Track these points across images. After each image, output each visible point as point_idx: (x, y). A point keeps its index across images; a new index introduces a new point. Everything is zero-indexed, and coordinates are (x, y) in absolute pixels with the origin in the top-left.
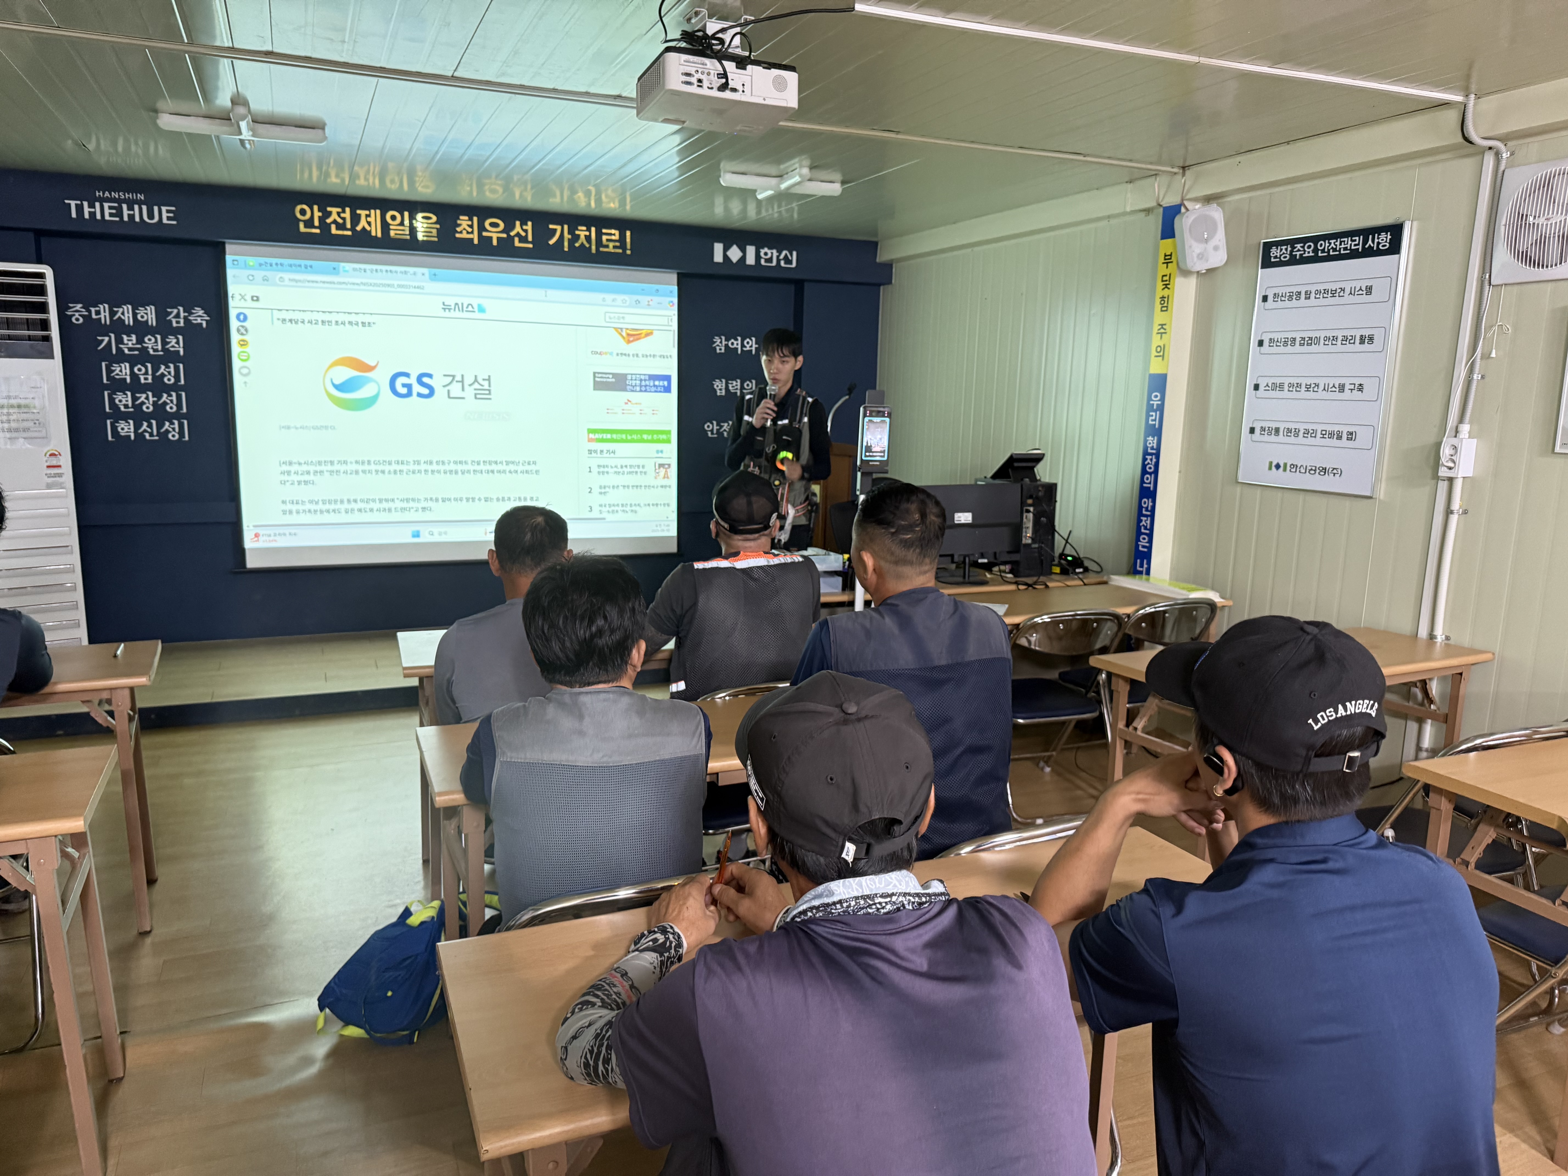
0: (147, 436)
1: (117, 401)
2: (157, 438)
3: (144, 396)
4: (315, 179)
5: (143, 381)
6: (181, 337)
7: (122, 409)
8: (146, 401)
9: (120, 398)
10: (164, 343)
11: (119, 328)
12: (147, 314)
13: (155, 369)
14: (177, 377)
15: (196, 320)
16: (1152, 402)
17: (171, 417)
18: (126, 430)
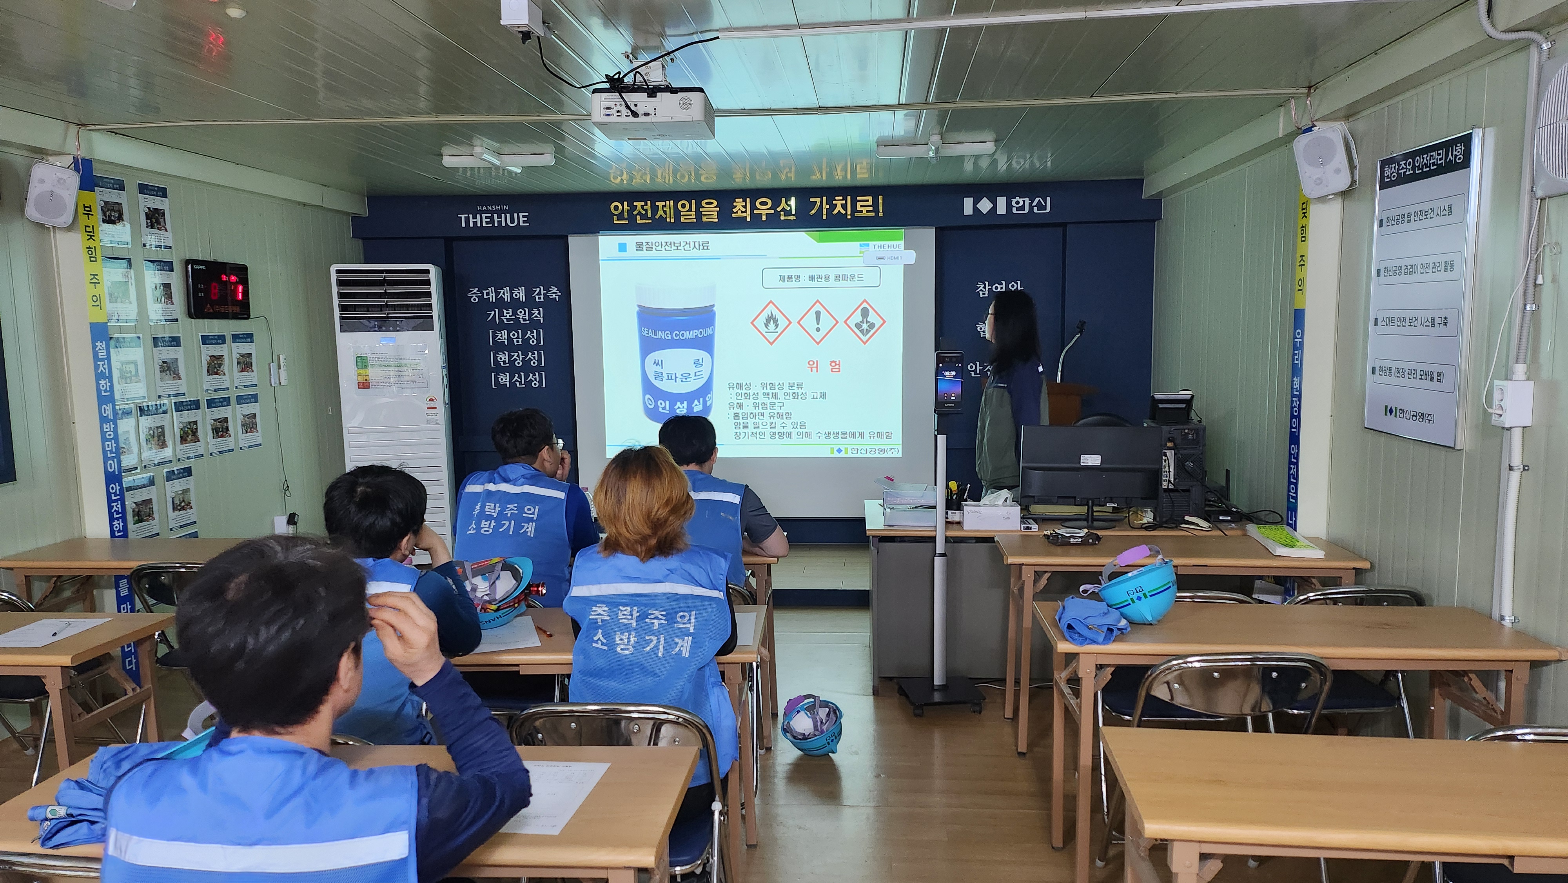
0: (518, 383)
1: (498, 359)
2: (524, 386)
3: (517, 354)
4: (625, 182)
5: (516, 343)
6: (541, 309)
7: (502, 365)
8: (518, 358)
9: (501, 356)
10: (531, 314)
11: (500, 304)
12: (519, 293)
13: (524, 334)
14: (538, 340)
15: (552, 296)
16: (1296, 340)
17: (533, 370)
18: (504, 380)
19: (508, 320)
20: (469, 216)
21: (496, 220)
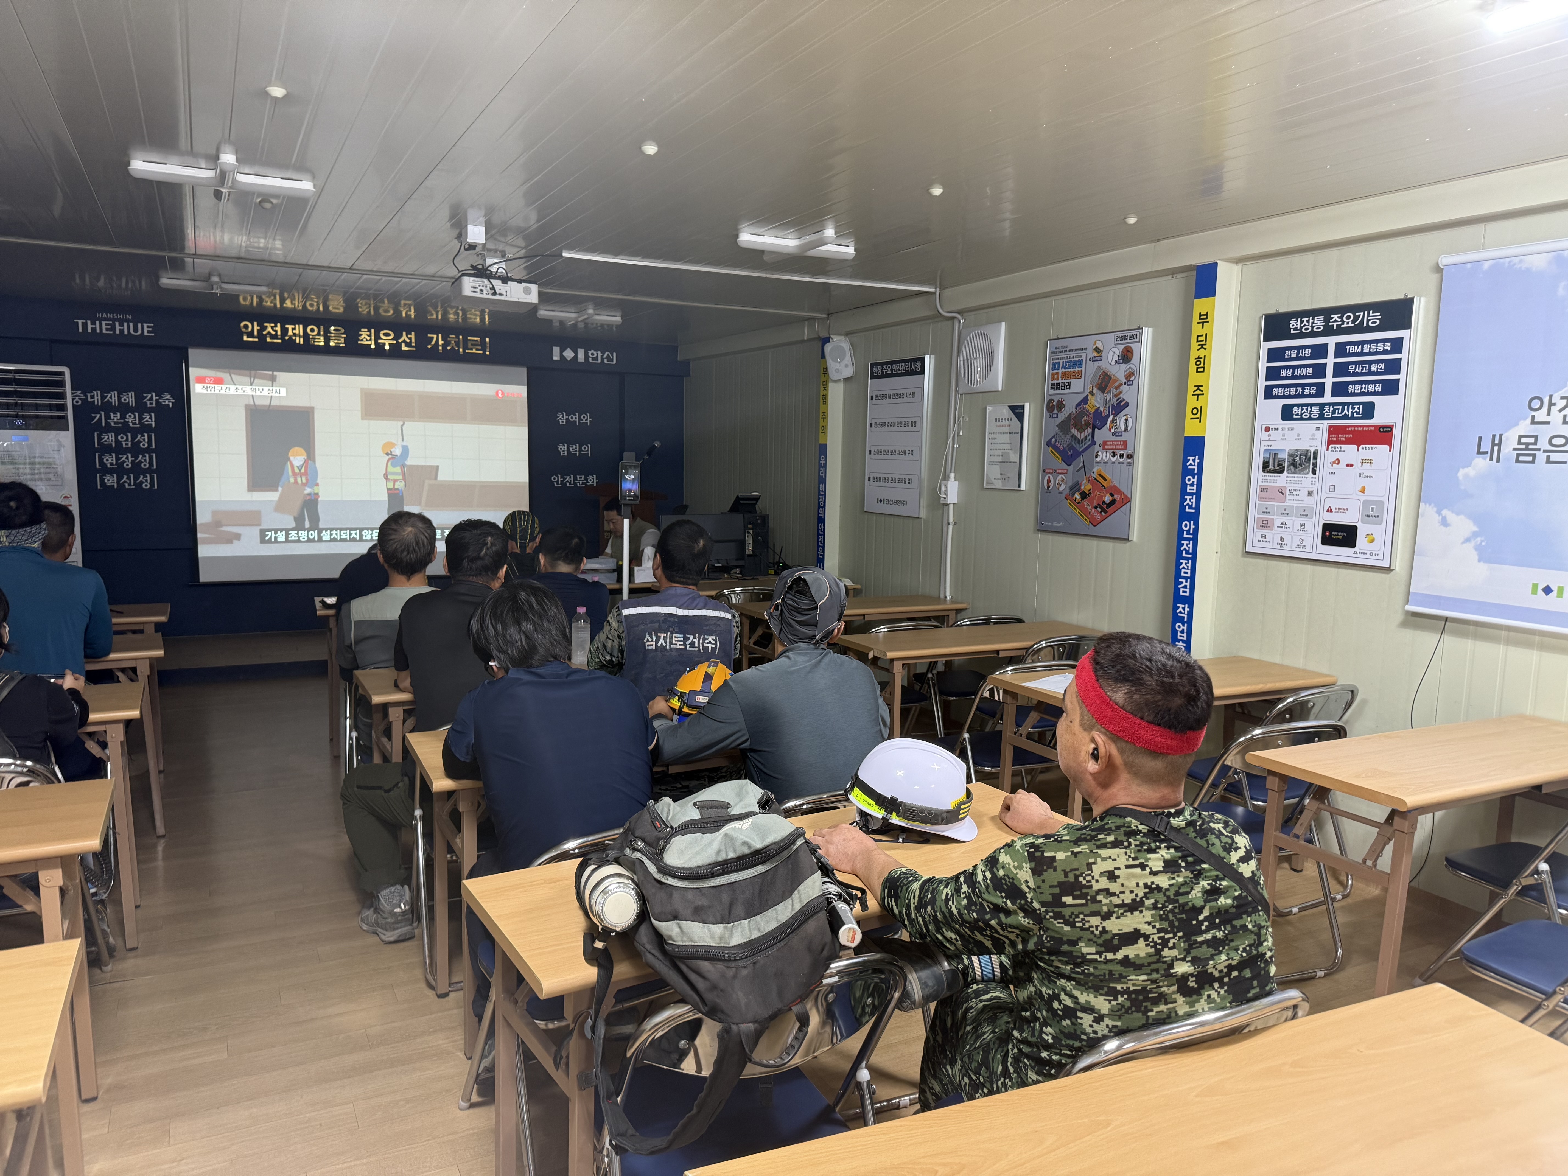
0: (127, 485)
1: (105, 460)
2: (134, 487)
3: (125, 456)
4: (255, 303)
5: (124, 446)
7: (109, 465)
8: (126, 460)
9: (107, 458)
10: (141, 419)
11: (107, 408)
12: (128, 398)
13: (134, 437)
14: (150, 443)
15: (165, 402)
16: (821, 462)
17: (144, 472)
18: (111, 481)
19: (115, 423)
20: (86, 323)
21: (118, 328)
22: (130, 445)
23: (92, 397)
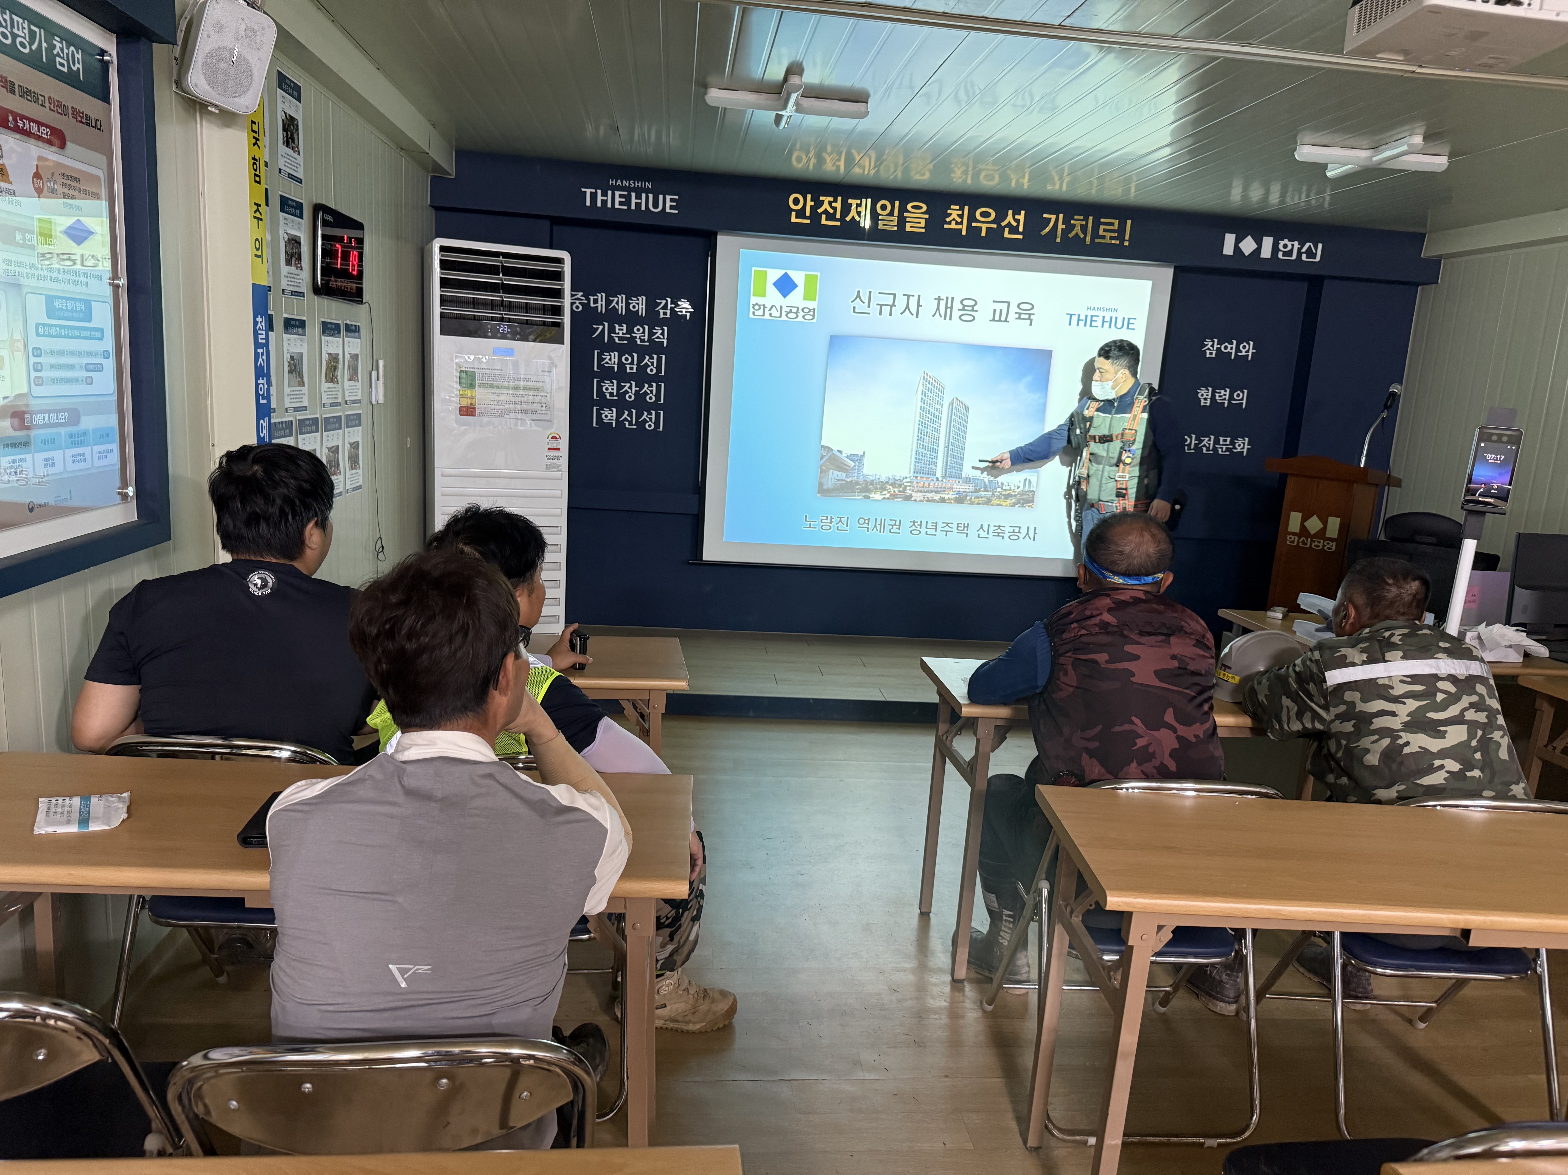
0: (627, 424)
1: (604, 389)
2: (635, 427)
3: (628, 385)
4: (811, 166)
5: (628, 371)
6: (666, 328)
7: (608, 396)
8: (629, 390)
9: (607, 385)
10: (651, 334)
11: (612, 316)
12: (638, 304)
13: (640, 359)
14: (659, 368)
15: (682, 312)
17: (649, 407)
18: (609, 417)
19: (620, 338)
20: (596, 192)
21: (634, 201)
22: (635, 371)
23: (596, 301)
